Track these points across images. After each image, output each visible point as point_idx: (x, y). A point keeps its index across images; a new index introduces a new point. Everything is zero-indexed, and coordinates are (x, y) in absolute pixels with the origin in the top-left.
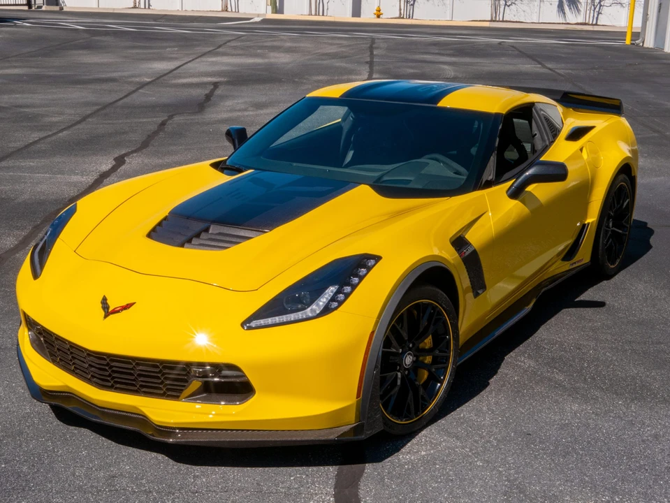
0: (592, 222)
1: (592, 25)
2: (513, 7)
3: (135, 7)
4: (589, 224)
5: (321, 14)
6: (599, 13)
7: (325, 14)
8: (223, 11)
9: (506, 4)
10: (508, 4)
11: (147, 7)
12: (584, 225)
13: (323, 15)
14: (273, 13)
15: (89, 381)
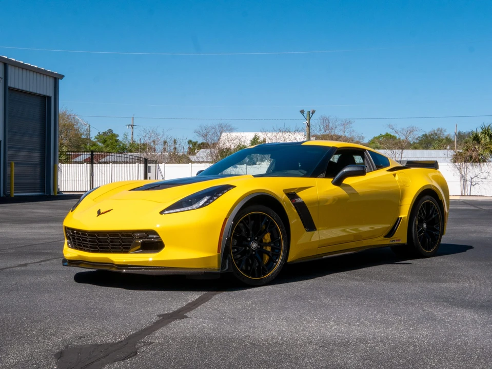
0: (404, 218)
2: (477, 186)
4: (401, 218)
9: (471, 184)
10: (473, 184)
12: (399, 218)
15: (89, 251)
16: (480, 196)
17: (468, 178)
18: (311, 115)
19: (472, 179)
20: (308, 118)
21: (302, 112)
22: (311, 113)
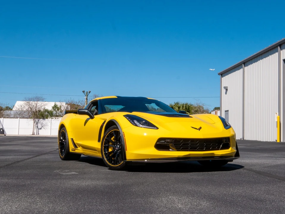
3: (33, 134)
11: (38, 134)
18: (88, 94)
21: (84, 92)
22: (88, 92)
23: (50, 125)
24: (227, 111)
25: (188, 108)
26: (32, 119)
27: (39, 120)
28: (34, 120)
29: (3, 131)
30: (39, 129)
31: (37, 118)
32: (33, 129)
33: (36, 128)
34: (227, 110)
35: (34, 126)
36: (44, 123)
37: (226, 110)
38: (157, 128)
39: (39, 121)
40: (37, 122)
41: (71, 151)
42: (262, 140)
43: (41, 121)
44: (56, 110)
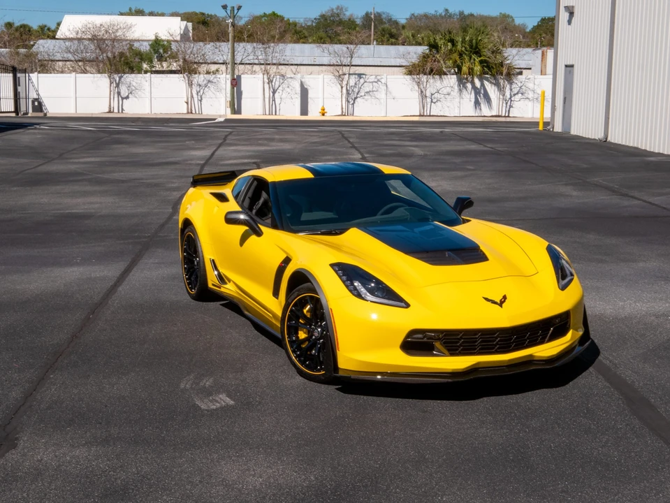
1: (505, 116)
2: (438, 103)
3: (110, 112)
5: (274, 113)
6: (511, 106)
7: (278, 113)
8: (188, 113)
9: (432, 102)
10: (434, 101)
11: (120, 111)
13: (276, 114)
14: (232, 113)
16: (441, 116)
17: (428, 94)
18: (236, 11)
19: (432, 95)
20: (232, 15)
21: (225, 7)
22: (236, 9)
23: (148, 88)
24: (569, 67)
25: (477, 44)
26: (106, 75)
27: (122, 77)
28: (110, 77)
29: (40, 104)
30: (123, 99)
31: (117, 72)
32: (108, 99)
33: (116, 96)
34: (571, 63)
35: (111, 91)
36: (134, 84)
37: (568, 63)
38: (407, 306)
39: (122, 79)
40: (117, 81)
41: (210, 285)
42: (650, 148)
43: (128, 80)
44: (161, 51)
